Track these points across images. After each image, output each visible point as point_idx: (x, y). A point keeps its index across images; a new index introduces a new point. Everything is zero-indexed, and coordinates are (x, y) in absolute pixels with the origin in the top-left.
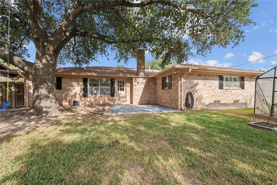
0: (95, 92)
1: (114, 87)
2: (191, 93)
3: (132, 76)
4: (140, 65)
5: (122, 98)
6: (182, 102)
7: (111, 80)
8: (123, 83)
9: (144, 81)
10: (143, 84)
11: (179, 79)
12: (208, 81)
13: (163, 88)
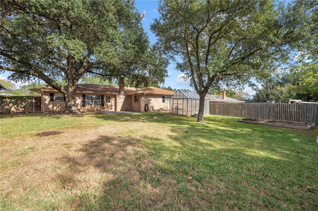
0: (91, 103)
1: (104, 100)
2: (147, 104)
3: (116, 94)
4: (121, 87)
5: (110, 107)
6: (143, 109)
7: (102, 96)
8: (110, 98)
9: (124, 97)
10: (123, 99)
11: (141, 97)
12: (157, 98)
13: (135, 102)
